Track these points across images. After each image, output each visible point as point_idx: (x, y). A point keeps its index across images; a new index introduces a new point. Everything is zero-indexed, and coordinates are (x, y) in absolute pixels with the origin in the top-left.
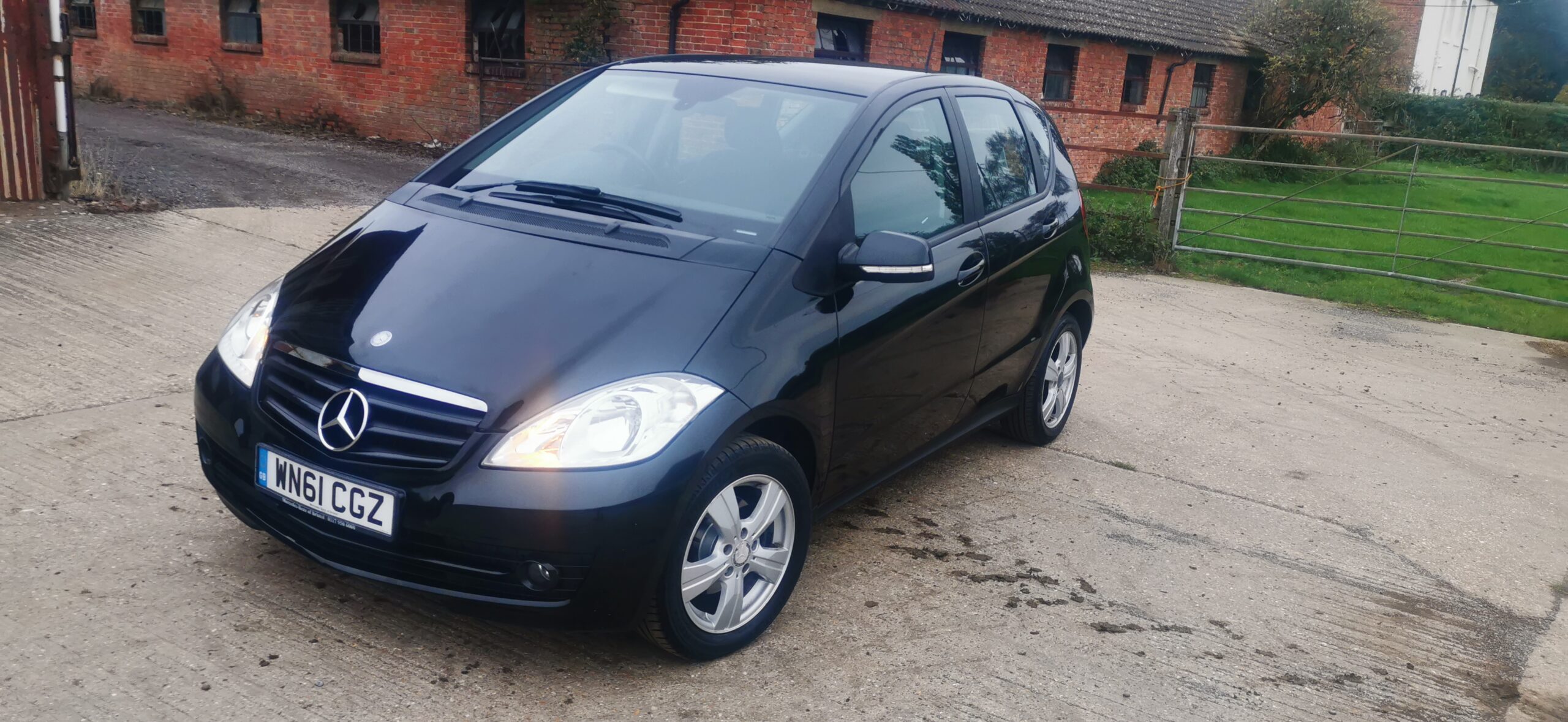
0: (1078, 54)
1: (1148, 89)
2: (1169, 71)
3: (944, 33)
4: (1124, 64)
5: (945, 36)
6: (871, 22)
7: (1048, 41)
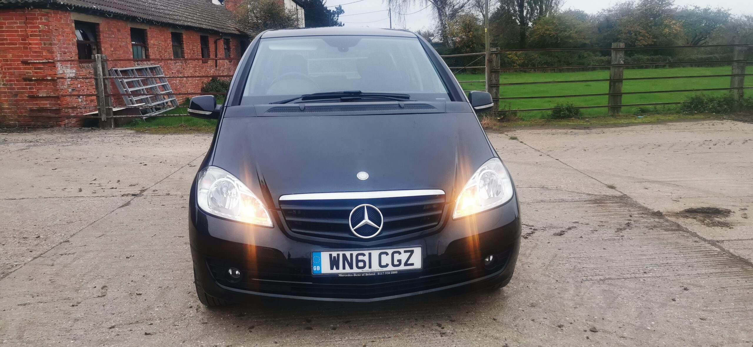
0: (183, 37)
1: (210, 51)
2: (216, 42)
3: (130, 29)
4: (199, 41)
5: (131, 30)
6: (98, 24)
7: (171, 30)
